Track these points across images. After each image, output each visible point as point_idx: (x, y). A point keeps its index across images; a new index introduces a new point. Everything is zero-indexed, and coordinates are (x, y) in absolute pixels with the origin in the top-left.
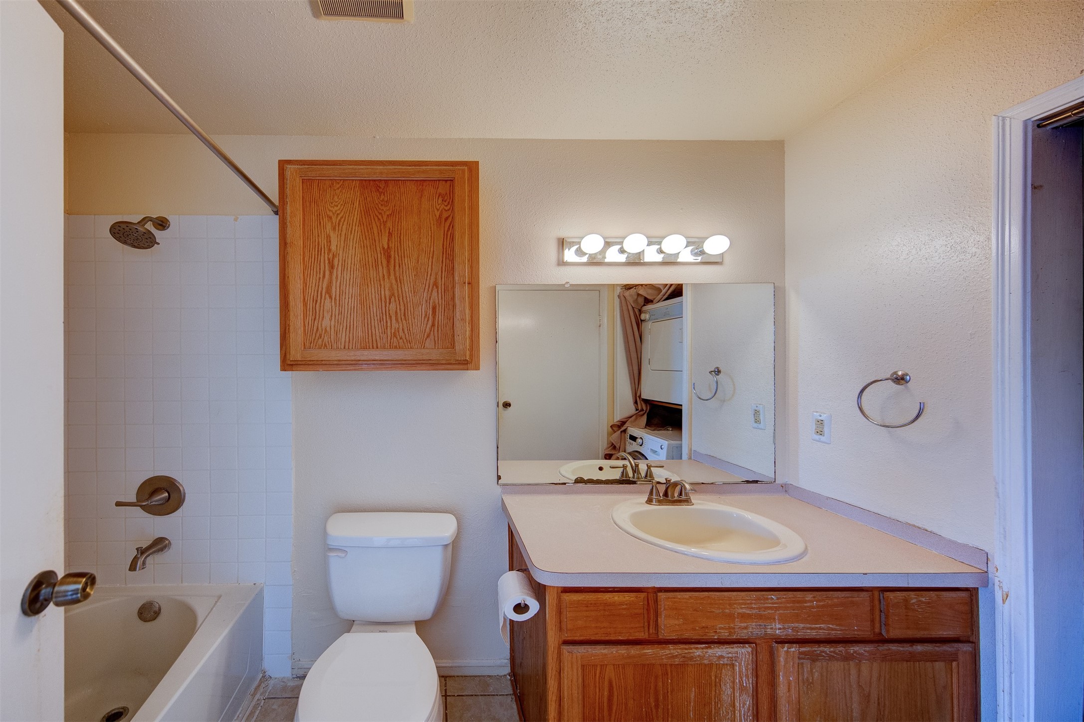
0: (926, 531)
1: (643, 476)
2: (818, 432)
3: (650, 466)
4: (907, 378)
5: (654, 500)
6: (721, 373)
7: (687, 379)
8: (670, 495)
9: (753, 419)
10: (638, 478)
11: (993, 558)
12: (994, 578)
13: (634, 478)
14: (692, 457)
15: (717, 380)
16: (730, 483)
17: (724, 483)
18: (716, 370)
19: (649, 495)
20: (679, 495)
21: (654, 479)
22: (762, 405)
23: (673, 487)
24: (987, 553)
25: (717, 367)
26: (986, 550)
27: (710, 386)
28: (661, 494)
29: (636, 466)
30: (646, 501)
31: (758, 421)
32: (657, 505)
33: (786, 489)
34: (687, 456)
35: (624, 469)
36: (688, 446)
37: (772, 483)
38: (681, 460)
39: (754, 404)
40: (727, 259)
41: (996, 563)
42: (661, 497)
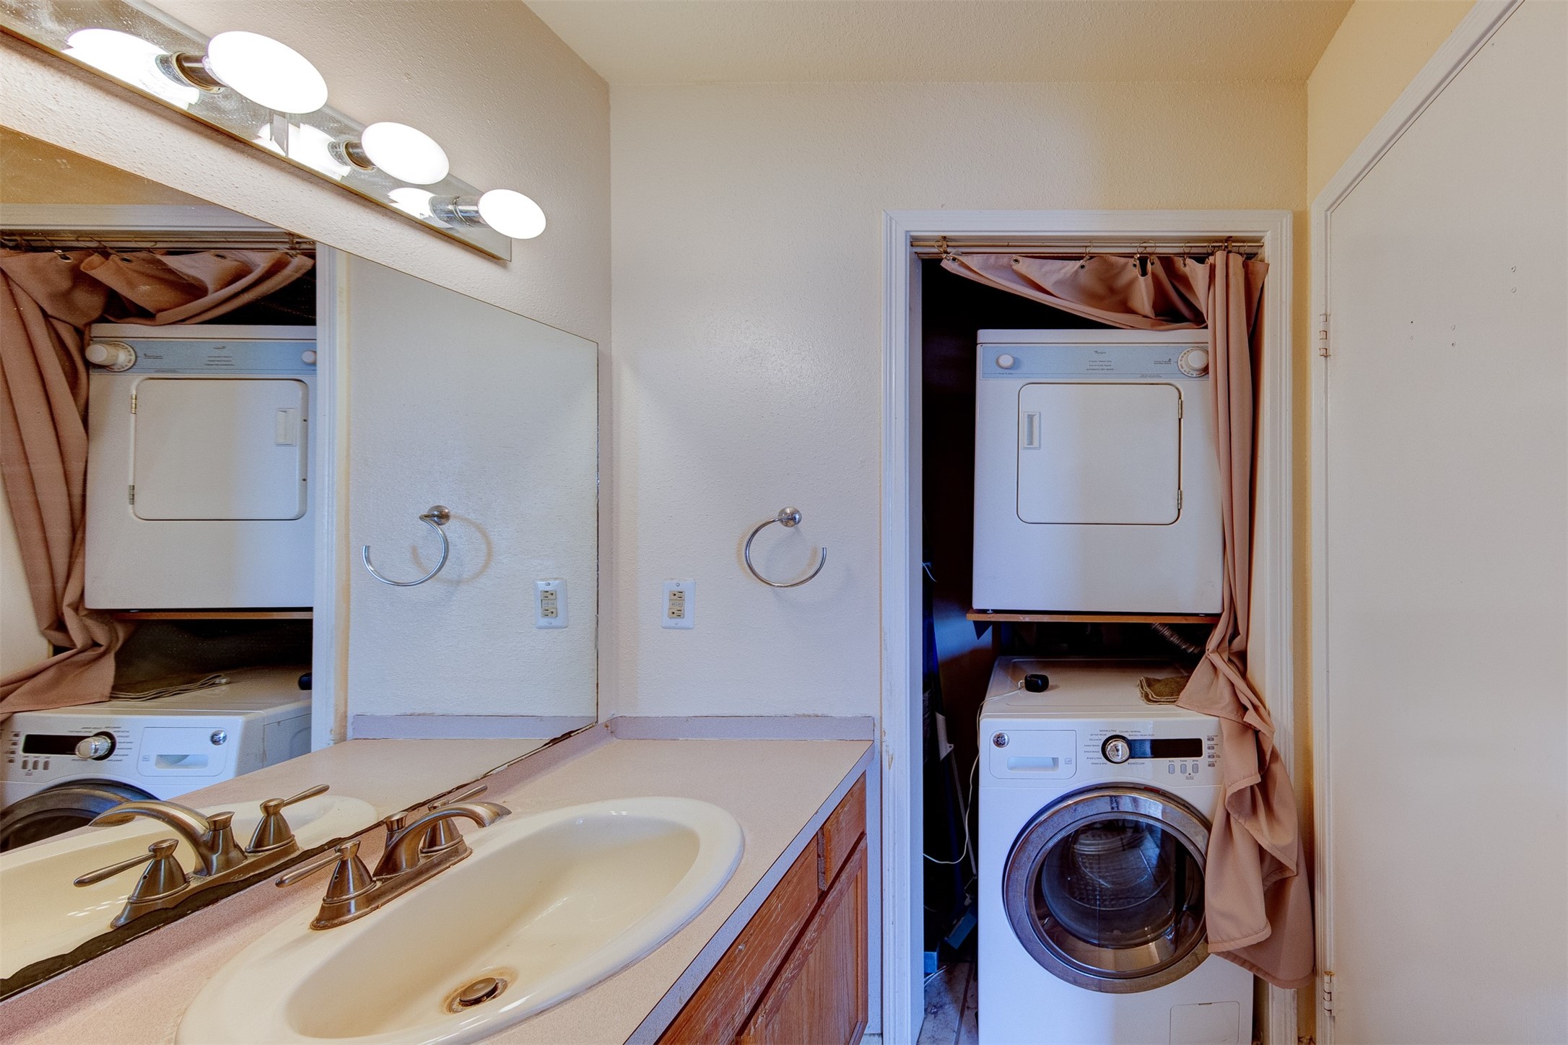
0: (818, 716)
1: (244, 850)
2: (673, 613)
3: (278, 806)
4: (797, 517)
5: (353, 902)
6: (451, 520)
7: (334, 537)
8: (406, 860)
9: (540, 611)
10: (228, 863)
11: (881, 721)
12: (881, 745)
13: (209, 874)
14: (350, 734)
15: (444, 534)
16: (522, 759)
17: (511, 764)
18: (436, 513)
19: (327, 896)
20: (427, 846)
21: (293, 840)
22: (562, 579)
23: (418, 836)
24: (873, 719)
25: (439, 506)
26: (873, 715)
27: (414, 551)
28: (371, 874)
29: (220, 826)
30: (313, 922)
31: (552, 613)
32: (365, 912)
33: (613, 728)
34: (332, 737)
35: (159, 859)
36: (336, 710)
37: (593, 726)
38: (310, 752)
39: (542, 580)
40: (518, 261)
41: (883, 727)
42: (375, 882)
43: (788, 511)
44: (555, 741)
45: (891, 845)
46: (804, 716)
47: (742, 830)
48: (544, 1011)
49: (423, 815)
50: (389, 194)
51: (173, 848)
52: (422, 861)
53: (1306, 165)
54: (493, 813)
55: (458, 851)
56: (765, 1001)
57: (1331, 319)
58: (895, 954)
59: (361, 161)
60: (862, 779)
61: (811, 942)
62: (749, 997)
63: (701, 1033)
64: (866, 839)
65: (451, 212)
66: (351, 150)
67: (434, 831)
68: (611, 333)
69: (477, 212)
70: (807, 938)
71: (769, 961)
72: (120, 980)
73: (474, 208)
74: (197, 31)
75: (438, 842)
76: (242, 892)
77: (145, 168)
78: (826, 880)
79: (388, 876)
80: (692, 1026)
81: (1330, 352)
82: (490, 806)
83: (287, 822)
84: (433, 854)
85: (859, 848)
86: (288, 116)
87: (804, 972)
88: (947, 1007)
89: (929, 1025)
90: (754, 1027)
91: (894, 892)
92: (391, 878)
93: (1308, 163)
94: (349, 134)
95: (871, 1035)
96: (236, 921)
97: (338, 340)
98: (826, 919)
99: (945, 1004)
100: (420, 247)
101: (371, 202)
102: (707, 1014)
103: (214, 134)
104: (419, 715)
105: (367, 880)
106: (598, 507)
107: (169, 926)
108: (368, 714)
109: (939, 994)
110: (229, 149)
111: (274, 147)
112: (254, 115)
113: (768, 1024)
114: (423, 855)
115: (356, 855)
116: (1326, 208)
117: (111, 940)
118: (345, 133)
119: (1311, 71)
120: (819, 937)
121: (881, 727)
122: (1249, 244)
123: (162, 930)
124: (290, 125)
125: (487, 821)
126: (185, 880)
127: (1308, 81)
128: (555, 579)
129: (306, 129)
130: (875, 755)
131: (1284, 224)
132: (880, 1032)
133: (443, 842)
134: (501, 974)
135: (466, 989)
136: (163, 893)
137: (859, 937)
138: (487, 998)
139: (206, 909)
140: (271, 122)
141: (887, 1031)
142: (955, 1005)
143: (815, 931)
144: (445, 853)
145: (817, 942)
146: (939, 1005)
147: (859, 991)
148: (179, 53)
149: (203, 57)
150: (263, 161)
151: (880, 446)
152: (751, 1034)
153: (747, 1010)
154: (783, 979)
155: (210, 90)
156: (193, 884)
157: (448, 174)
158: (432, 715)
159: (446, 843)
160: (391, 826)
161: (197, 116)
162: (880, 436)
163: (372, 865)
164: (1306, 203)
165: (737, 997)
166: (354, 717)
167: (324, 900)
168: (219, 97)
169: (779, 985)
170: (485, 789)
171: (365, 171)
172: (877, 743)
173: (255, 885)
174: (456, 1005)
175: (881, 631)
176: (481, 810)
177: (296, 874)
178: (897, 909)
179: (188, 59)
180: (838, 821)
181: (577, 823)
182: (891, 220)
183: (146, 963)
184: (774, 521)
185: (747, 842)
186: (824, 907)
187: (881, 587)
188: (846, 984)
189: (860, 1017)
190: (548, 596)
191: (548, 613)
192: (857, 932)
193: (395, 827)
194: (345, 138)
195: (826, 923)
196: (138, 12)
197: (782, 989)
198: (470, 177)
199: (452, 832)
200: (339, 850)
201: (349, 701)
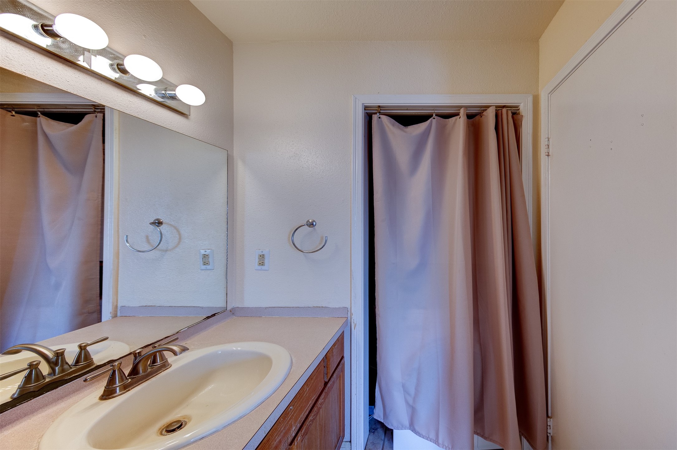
0: (323, 307)
1: (70, 365)
2: (260, 264)
3: (86, 346)
4: (314, 223)
5: (118, 388)
6: (163, 224)
7: (113, 231)
8: (142, 370)
9: (202, 263)
10: (63, 370)
11: (351, 309)
12: (351, 319)
13: (55, 375)
14: (119, 314)
15: (160, 231)
16: (194, 325)
17: (189, 328)
18: (157, 222)
19: (107, 385)
20: (151, 363)
21: (93, 360)
22: (212, 249)
23: (147, 359)
24: (348, 308)
25: (158, 219)
26: (347, 307)
27: (147, 237)
28: (126, 376)
29: (60, 355)
30: (100, 397)
31: (207, 263)
32: (123, 392)
33: (233, 312)
34: (110, 315)
35: (32, 369)
36: (113, 304)
37: (225, 311)
38: (101, 321)
39: (203, 250)
40: (193, 115)
41: (352, 312)
42: (128, 379)
43: (310, 221)
44: (208, 318)
45: (355, 361)
46: (317, 307)
47: (291, 357)
48: (203, 437)
49: (150, 350)
50: (137, 86)
51: (39, 364)
52: (149, 370)
53: (539, 75)
54: (181, 349)
55: (165, 365)
56: (301, 430)
57: (551, 140)
58: (357, 408)
59: (124, 71)
60: (342, 334)
61: (321, 404)
62: (295, 429)
63: (274, 446)
64: (344, 359)
65: (164, 94)
66: (119, 67)
67: (155, 357)
68: (233, 146)
69: (175, 94)
70: (319, 402)
71: (303, 413)
72: (14, 422)
73: (174, 92)
74: (50, 14)
75: (156, 362)
76: (69, 384)
77: (26, 72)
78: (328, 377)
79: (134, 377)
80: (270, 443)
81: (550, 154)
82: (179, 347)
83: (90, 353)
84: (154, 367)
85: (341, 363)
86: (91, 51)
87: (318, 416)
88: (379, 429)
89: (371, 437)
90: (297, 442)
91: (356, 381)
92: (135, 377)
93: (539, 74)
94: (118, 60)
95: (346, 442)
96: (66, 396)
97: (114, 149)
98: (327, 394)
99: (378, 428)
100: (150, 109)
101: (128, 89)
102: (277, 437)
103: (58, 59)
104: (149, 306)
105: (125, 378)
106: (227, 219)
107: (36, 399)
108: (127, 306)
109: (375, 424)
110: (64, 65)
111: (85, 65)
112: (76, 51)
113: (303, 440)
114: (150, 367)
115: (120, 368)
116: (549, 92)
117: (9, 405)
118: (117, 60)
119: (541, 35)
120: (324, 401)
121: (351, 312)
122: (513, 109)
123: (32, 400)
124: (92, 56)
125: (178, 353)
126: (44, 378)
127: (539, 40)
128: (209, 249)
129: (99, 58)
130: (348, 324)
131: (529, 100)
132: (349, 440)
133: (159, 362)
134: (184, 418)
135: (168, 425)
136: (33, 384)
137: (341, 400)
138: (178, 429)
139: (52, 391)
140: (84, 55)
141: (353, 440)
142: (382, 429)
143: (323, 399)
144: (159, 366)
145: (324, 403)
146: (375, 429)
147: (341, 423)
148: (42, 23)
149: (53, 25)
150: (80, 71)
151: (351, 194)
152: (296, 445)
153: (293, 435)
154: (309, 420)
155: (56, 39)
156: (47, 380)
157: (162, 77)
158: (154, 306)
159: (160, 362)
160: (136, 355)
161: (50, 50)
162: (351, 190)
163: (127, 372)
164: (538, 91)
165: (289, 429)
166: (120, 307)
167: (105, 387)
168: (60, 42)
169: (307, 423)
170: (177, 339)
171: (125, 76)
172: (349, 319)
173: (75, 381)
174: (164, 432)
175: (351, 272)
176: (175, 348)
177: (93, 376)
178: (357, 389)
179: (47, 26)
180: (332, 352)
181: (218, 353)
182: (356, 99)
183: (26, 415)
184: (304, 225)
185: (293, 362)
186: (327, 388)
187: (351, 253)
188: (335, 421)
189: (341, 434)
190: (205, 256)
191: (205, 263)
192: (340, 398)
193: (137, 355)
194: (116, 62)
195: (327, 396)
196: (24, 5)
197: (309, 424)
198: (172, 79)
199: (162, 358)
200: (112, 366)
201: (119, 300)
